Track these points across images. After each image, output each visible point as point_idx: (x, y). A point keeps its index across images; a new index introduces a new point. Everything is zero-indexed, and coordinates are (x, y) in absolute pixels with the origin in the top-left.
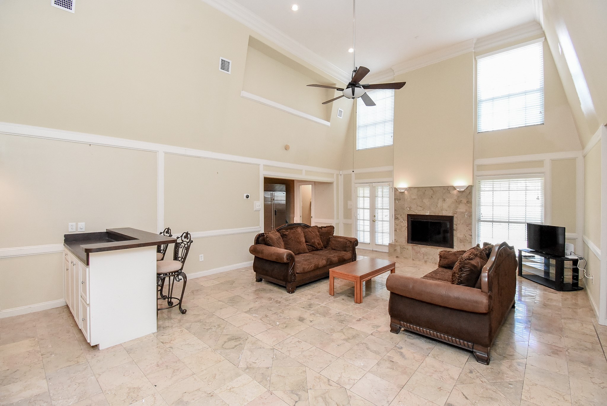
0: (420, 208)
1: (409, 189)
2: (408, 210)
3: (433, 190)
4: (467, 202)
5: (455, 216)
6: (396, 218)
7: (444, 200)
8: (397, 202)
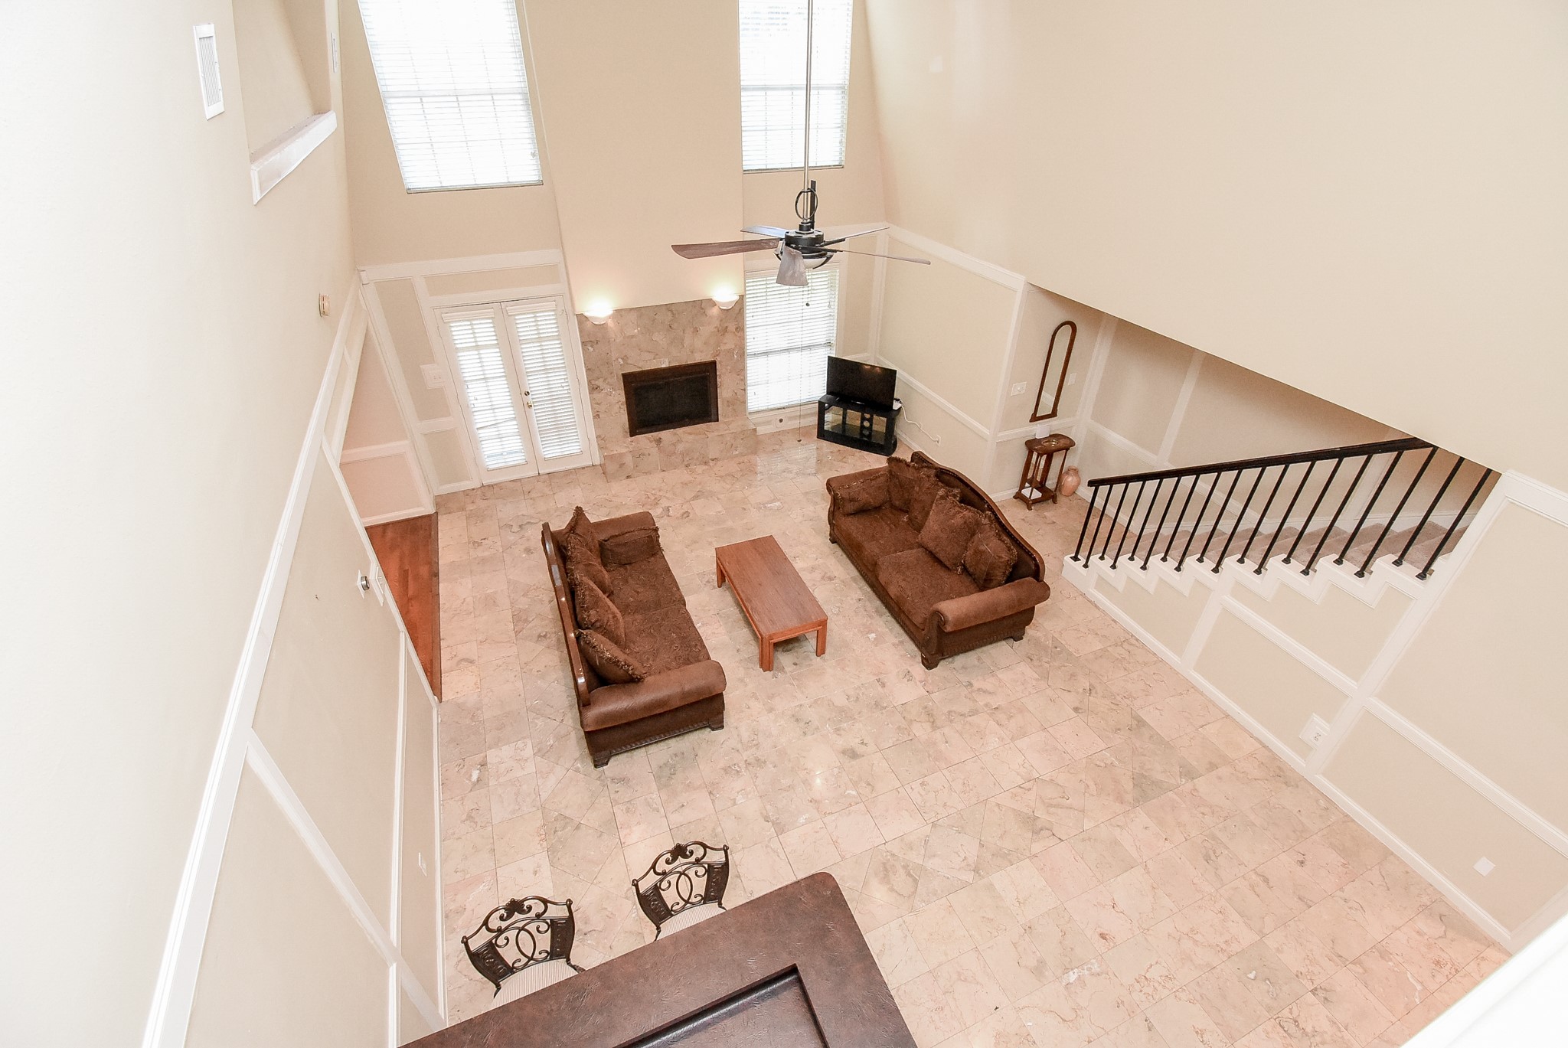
0: (647, 356)
1: (619, 313)
2: (621, 365)
3: (671, 311)
4: (737, 329)
5: (718, 359)
6: (594, 389)
7: (696, 330)
8: (591, 349)
